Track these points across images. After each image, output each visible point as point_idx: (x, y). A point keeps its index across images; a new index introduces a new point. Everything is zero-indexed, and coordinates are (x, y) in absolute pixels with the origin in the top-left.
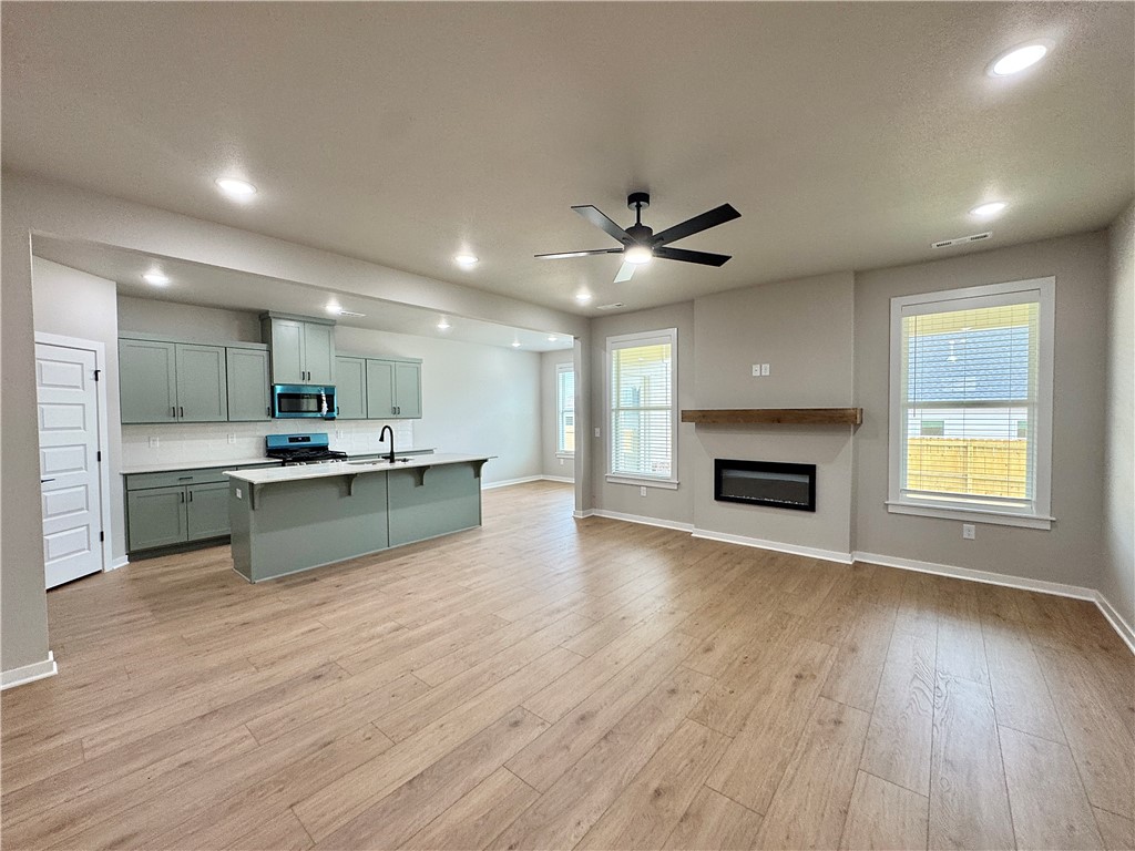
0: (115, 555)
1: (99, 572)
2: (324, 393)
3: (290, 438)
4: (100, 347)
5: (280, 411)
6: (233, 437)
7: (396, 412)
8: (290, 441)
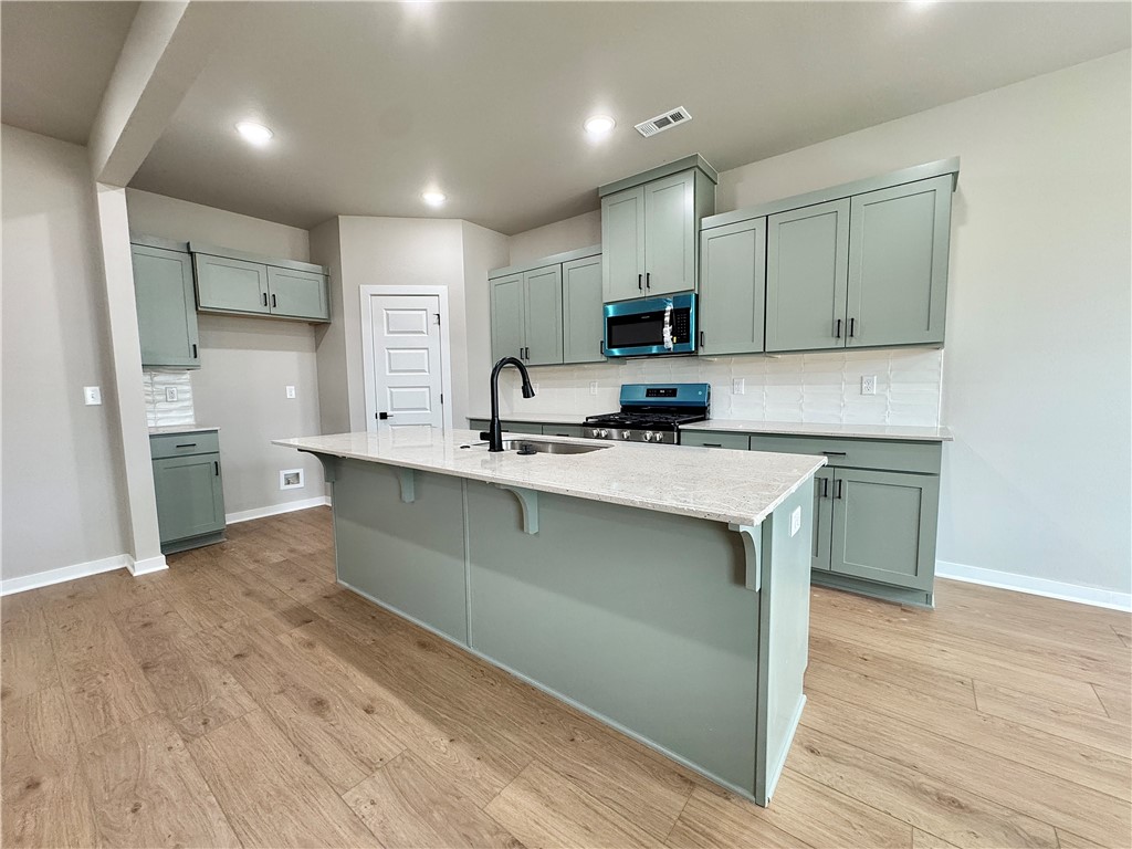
2: (669, 308)
3: (648, 390)
4: (442, 290)
5: (611, 346)
6: (594, 386)
7: (844, 331)
8: (647, 396)
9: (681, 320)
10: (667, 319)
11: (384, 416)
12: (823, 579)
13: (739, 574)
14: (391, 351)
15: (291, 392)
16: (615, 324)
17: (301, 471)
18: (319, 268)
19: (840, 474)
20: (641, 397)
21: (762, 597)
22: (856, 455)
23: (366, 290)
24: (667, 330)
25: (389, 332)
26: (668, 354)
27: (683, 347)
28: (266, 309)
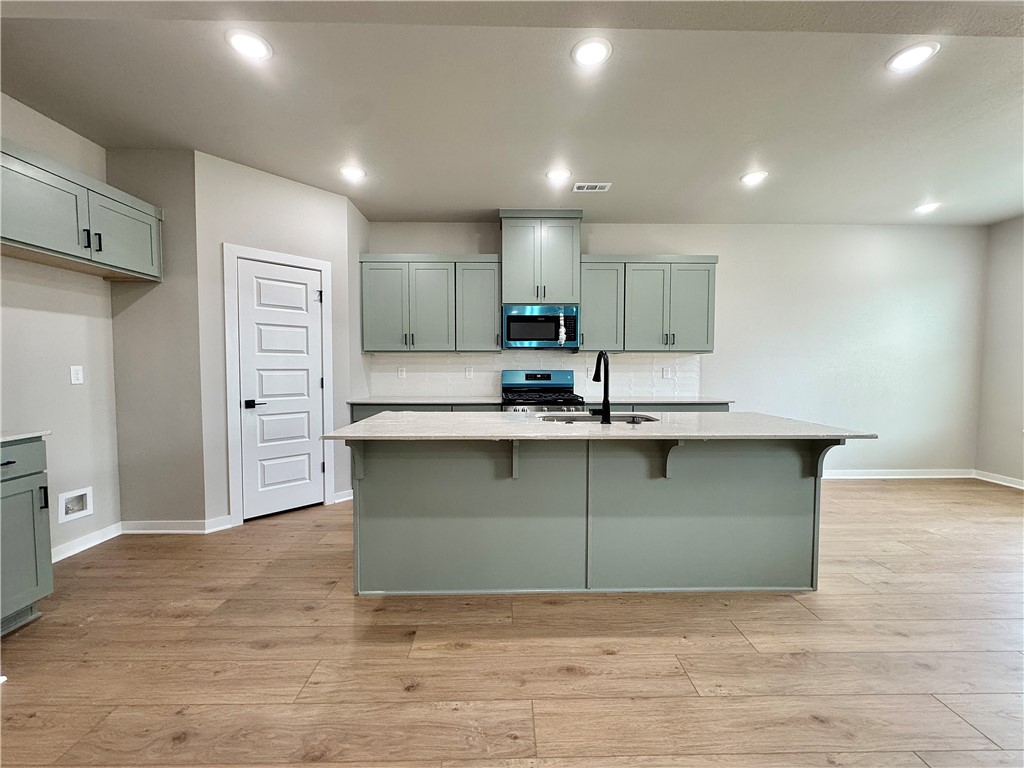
0: (338, 488)
1: (321, 504)
2: (563, 314)
3: (527, 375)
4: (326, 266)
5: (509, 339)
6: (470, 371)
8: (527, 379)
9: (572, 323)
10: (562, 322)
11: (250, 404)
14: (260, 327)
15: (77, 375)
16: (513, 322)
17: (88, 491)
18: (149, 208)
20: (522, 380)
23: (232, 251)
24: (563, 330)
25: (261, 304)
26: (560, 348)
27: (571, 344)
28: (86, 253)
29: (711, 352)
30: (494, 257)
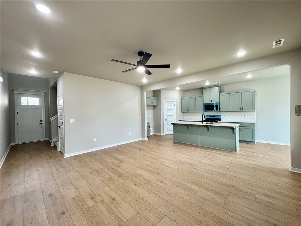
2: (215, 105)
4: (175, 101)
5: (205, 110)
7: (241, 109)
9: (217, 107)
11: (166, 120)
12: (240, 141)
13: (233, 133)
14: (167, 110)
15: (151, 116)
16: (206, 107)
17: (151, 128)
19: (242, 127)
20: (209, 117)
21: (236, 134)
22: (244, 125)
23: (164, 101)
24: (215, 108)
25: (167, 107)
26: (215, 111)
27: (217, 110)
29: (254, 111)
30: (202, 95)
